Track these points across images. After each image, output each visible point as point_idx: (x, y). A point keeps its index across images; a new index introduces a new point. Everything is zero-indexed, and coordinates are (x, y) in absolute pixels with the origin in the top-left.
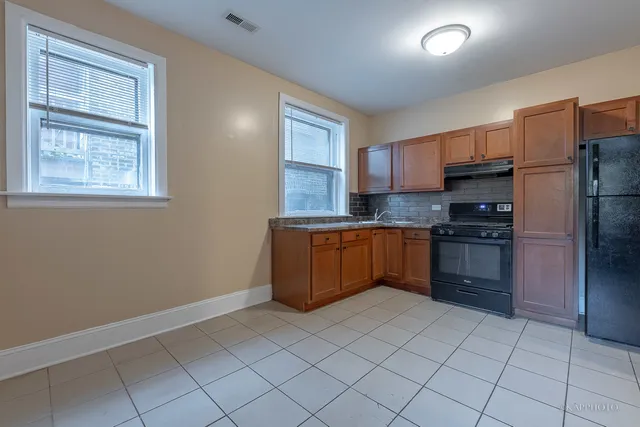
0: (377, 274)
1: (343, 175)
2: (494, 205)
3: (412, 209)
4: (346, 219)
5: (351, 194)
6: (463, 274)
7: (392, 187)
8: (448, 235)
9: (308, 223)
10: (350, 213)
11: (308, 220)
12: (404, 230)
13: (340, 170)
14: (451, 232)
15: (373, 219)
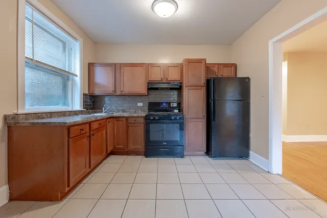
0: (110, 149)
1: (78, 80)
2: (169, 103)
3: (125, 105)
4: (81, 112)
5: (85, 95)
6: (162, 140)
7: (115, 91)
8: (156, 120)
9: (51, 117)
10: (84, 108)
11: (51, 114)
12: (127, 118)
13: (76, 76)
14: (157, 118)
15: (102, 112)
